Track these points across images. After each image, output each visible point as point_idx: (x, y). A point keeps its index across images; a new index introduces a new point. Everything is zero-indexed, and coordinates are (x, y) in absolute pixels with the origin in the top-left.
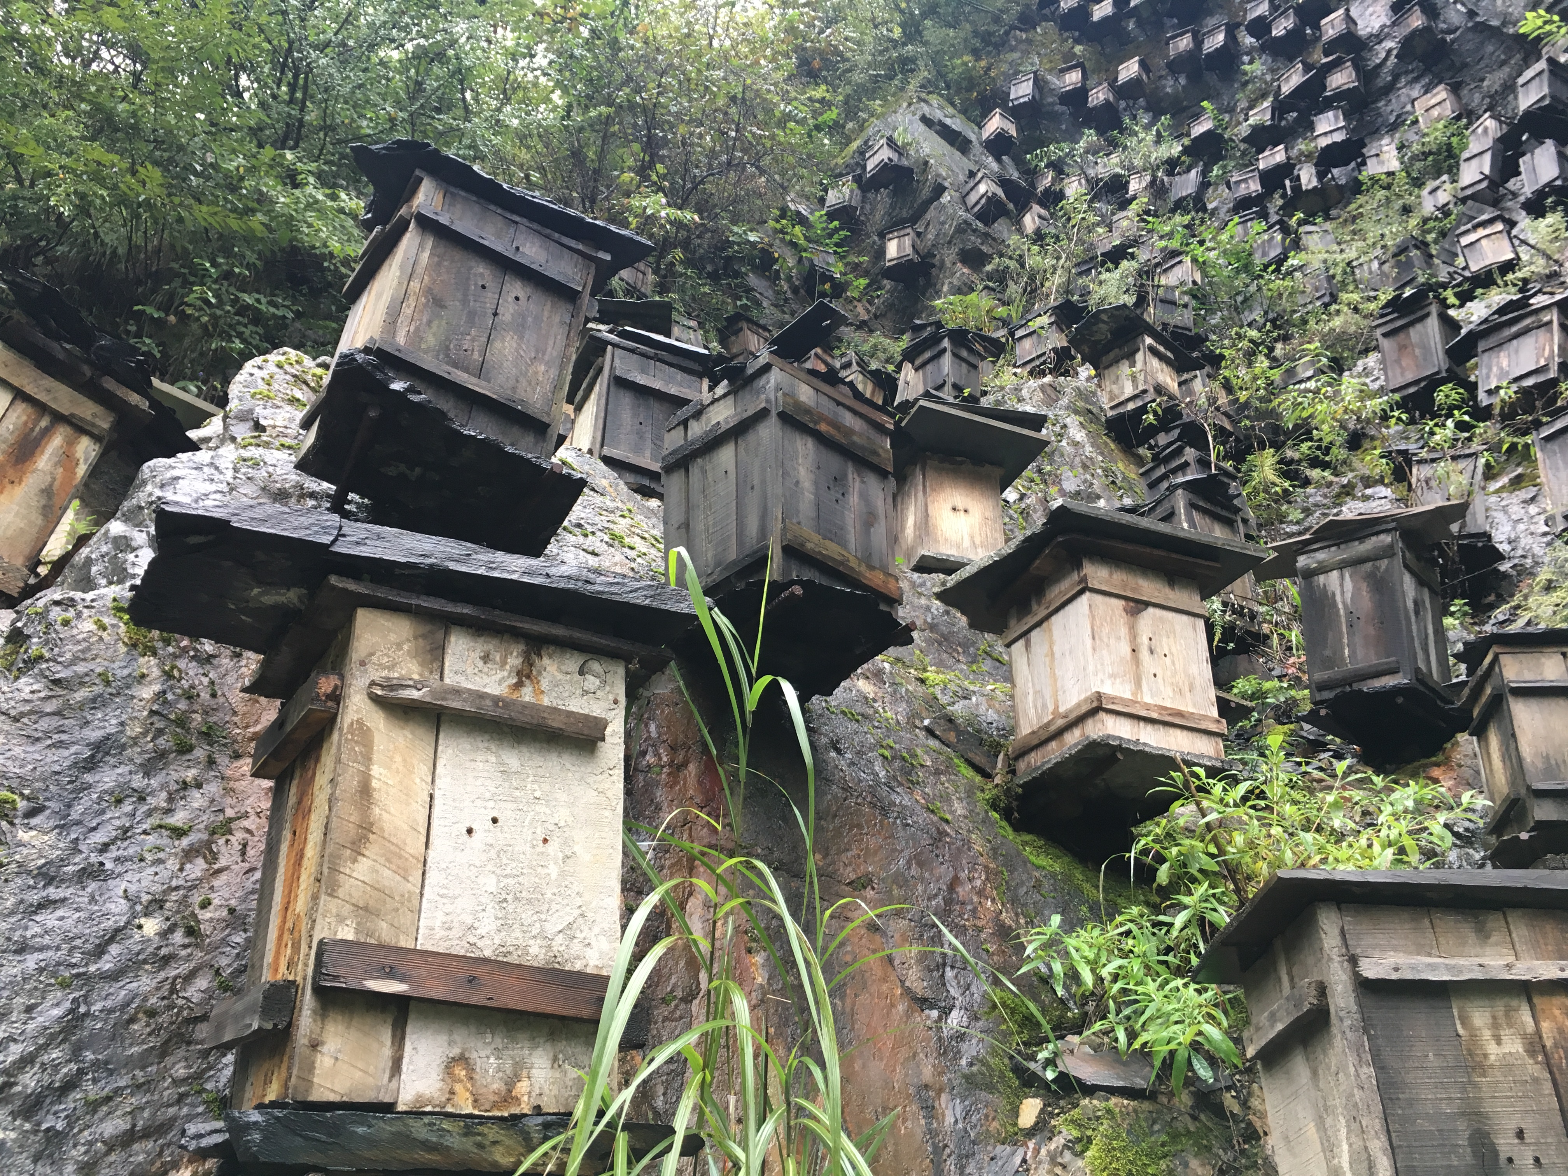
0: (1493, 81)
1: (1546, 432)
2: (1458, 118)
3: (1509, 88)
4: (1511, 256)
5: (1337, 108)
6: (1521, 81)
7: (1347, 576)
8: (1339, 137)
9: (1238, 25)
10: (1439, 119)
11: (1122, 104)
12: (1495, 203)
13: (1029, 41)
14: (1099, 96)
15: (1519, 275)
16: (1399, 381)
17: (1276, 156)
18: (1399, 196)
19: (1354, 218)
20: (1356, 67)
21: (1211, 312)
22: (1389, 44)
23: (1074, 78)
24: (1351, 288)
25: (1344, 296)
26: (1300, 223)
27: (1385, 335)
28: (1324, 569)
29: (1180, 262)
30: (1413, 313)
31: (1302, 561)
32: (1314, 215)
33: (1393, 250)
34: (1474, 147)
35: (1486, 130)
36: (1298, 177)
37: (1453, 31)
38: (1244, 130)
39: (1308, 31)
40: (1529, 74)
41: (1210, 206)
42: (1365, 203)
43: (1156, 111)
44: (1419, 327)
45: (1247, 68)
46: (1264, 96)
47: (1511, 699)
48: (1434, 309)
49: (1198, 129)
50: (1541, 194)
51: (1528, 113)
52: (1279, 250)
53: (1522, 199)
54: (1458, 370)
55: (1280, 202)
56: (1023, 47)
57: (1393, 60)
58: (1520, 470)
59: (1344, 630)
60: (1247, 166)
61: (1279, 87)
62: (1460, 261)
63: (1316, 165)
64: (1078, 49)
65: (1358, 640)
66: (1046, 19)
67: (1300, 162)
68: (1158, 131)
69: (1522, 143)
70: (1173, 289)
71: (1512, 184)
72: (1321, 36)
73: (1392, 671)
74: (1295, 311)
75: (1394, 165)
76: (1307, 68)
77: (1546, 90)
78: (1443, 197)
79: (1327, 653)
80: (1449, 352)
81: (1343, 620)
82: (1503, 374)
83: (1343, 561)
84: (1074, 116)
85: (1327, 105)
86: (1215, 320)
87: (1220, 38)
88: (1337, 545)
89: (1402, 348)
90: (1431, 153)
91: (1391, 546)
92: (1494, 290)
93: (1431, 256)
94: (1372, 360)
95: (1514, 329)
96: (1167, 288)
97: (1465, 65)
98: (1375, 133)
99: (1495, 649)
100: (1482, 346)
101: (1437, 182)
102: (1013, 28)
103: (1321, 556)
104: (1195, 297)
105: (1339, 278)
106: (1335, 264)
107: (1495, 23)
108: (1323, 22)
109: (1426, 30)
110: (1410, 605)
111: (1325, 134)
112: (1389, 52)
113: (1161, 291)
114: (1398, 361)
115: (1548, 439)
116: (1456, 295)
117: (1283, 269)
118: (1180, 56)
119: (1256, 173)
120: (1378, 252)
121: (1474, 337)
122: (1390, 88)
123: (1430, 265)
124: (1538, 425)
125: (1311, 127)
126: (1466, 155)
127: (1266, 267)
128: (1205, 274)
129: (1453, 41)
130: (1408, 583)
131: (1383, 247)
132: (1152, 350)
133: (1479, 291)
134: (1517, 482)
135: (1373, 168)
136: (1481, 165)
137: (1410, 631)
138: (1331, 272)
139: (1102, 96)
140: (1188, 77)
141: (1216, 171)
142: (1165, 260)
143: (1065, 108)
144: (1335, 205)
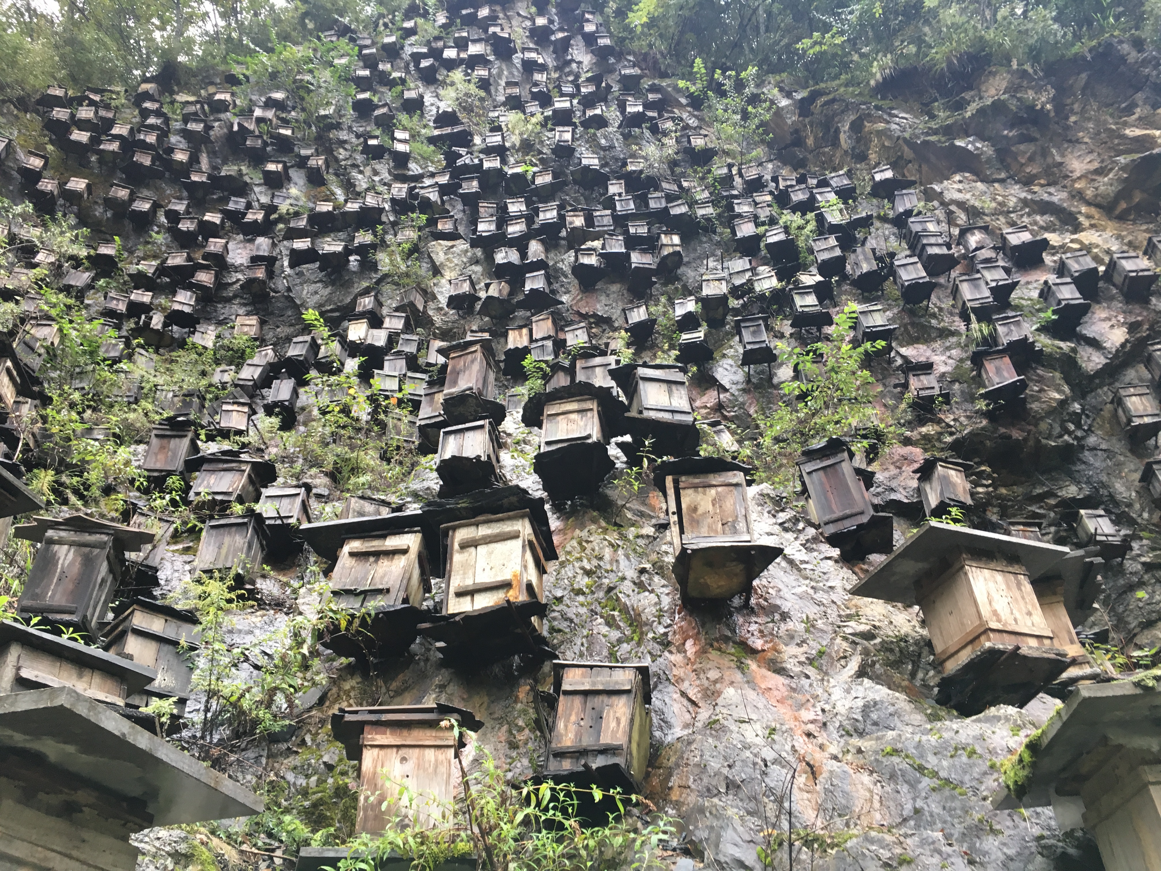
0: (283, 331)
1: (213, 523)
2: (255, 339)
3: (288, 339)
4: (244, 428)
5: (194, 292)
6: (295, 340)
7: (72, 550)
8: (187, 309)
9: (161, 206)
10: (246, 334)
11: (61, 201)
12: (252, 397)
13: (17, 117)
14: (47, 185)
15: (242, 439)
16: (151, 466)
17: (145, 297)
18: (204, 364)
19: (172, 361)
20: (216, 277)
21: (54, 368)
22: (240, 276)
23: (36, 163)
24: (150, 400)
25: (143, 403)
26: (139, 345)
27: (157, 436)
28: (60, 542)
29: (50, 325)
30: (178, 431)
31: (50, 533)
32: (150, 345)
33: (184, 391)
34: (256, 360)
35: (267, 354)
36: (151, 318)
37: (276, 292)
38: (133, 269)
39: (200, 238)
40: (300, 339)
41: (87, 302)
42: (183, 356)
43: (83, 221)
44: (177, 440)
45: (154, 234)
46: (155, 257)
47: (130, 634)
48: (190, 435)
49: (105, 250)
50: (275, 404)
51: (290, 358)
52: (117, 354)
53: (266, 402)
54: (187, 475)
55: (133, 326)
56: (12, 119)
57: (237, 286)
58: (191, 544)
59: (55, 581)
60: (122, 291)
61: (167, 259)
62: (217, 418)
63: (165, 317)
64: (50, 147)
65: (60, 589)
66: (37, 112)
67: (157, 309)
68: (77, 235)
69: (280, 372)
70: (37, 340)
71: (265, 391)
72: (205, 247)
73: (71, 613)
74: (108, 397)
75: (210, 344)
76: (189, 259)
77: (304, 352)
78: (227, 378)
79: (38, 591)
80: (186, 462)
81: (57, 574)
82: (208, 486)
83: (74, 541)
84: (23, 186)
85: (190, 287)
86: (55, 375)
87: (146, 206)
88: (76, 531)
89: (162, 448)
90: (232, 349)
91: (105, 543)
92: (226, 442)
93: (204, 407)
94: (141, 448)
95: (225, 466)
96: (33, 337)
97: (272, 313)
98: (208, 320)
99: (135, 606)
100: (205, 467)
101: (228, 368)
102: (10, 101)
103: (63, 534)
104: (48, 353)
105: (145, 391)
106: (148, 382)
107: (298, 302)
108: (211, 240)
109: (263, 282)
110: (99, 580)
111: (180, 303)
112: (238, 280)
113: (28, 336)
114: (156, 454)
115: (213, 527)
116: (206, 435)
117: (115, 367)
118: (116, 199)
119: (127, 300)
120: (176, 388)
121: (204, 460)
122: (228, 300)
123: (200, 411)
124: (212, 517)
125: (174, 294)
126: (249, 362)
127: (105, 360)
128: (62, 342)
129: (273, 297)
130: (104, 567)
131: (180, 387)
132: (8, 371)
133: (219, 438)
134: (187, 550)
135: (197, 339)
136: (254, 372)
137: (92, 594)
138: (143, 385)
139: (49, 187)
140: (114, 215)
141: (102, 282)
142: (42, 318)
143: (19, 177)
144: (165, 347)
